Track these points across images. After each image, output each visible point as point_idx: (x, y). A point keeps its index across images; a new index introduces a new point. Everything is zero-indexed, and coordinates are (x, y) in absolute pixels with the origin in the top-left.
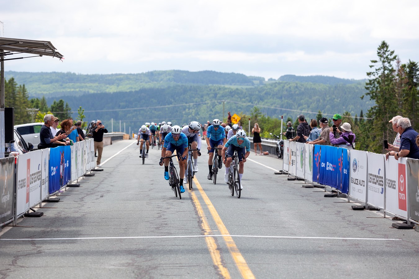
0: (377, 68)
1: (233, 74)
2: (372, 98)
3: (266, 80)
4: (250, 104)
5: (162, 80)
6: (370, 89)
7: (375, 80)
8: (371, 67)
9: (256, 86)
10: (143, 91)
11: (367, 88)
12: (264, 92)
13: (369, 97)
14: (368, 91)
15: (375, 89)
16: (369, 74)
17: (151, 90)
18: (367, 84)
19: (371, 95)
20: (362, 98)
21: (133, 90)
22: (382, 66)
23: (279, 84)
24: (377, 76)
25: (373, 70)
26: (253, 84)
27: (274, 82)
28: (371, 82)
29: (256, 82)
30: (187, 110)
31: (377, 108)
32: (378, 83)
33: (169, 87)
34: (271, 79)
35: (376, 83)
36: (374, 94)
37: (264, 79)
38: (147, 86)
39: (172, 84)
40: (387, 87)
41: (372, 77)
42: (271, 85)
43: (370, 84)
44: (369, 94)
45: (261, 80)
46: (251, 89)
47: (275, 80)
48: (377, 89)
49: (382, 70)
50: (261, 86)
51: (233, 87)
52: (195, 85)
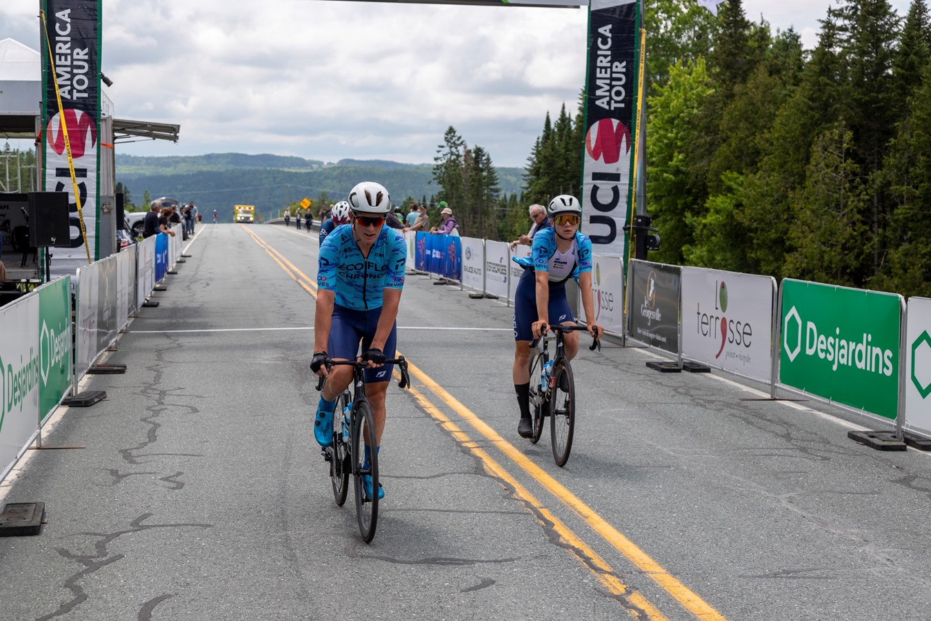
0: (445, 153)
1: (292, 158)
2: (439, 183)
3: (325, 164)
4: (309, 188)
5: (219, 163)
6: (438, 174)
7: (442, 165)
8: (438, 152)
9: (315, 169)
10: (200, 173)
11: (435, 174)
12: (323, 176)
13: (436, 181)
14: (435, 176)
15: (442, 175)
16: (436, 159)
17: (209, 173)
18: (434, 169)
19: (438, 180)
20: (429, 183)
21: (191, 173)
22: (449, 151)
23: (338, 168)
24: (444, 161)
25: (440, 155)
26: (312, 168)
27: (333, 166)
28: (438, 167)
29: (315, 166)
30: (245, 194)
31: (444, 193)
32: (445, 168)
33: (227, 171)
34: (330, 163)
35: (443, 168)
36: (441, 179)
37: (322, 163)
38: (205, 169)
39: (231, 167)
40: (454, 172)
41: (439, 162)
42: (331, 169)
43: (438, 169)
44: (436, 179)
45: (320, 163)
46: (310, 173)
47: (334, 164)
48: (444, 173)
49: (449, 155)
50: (320, 170)
51: (293, 170)
52: (253, 168)
